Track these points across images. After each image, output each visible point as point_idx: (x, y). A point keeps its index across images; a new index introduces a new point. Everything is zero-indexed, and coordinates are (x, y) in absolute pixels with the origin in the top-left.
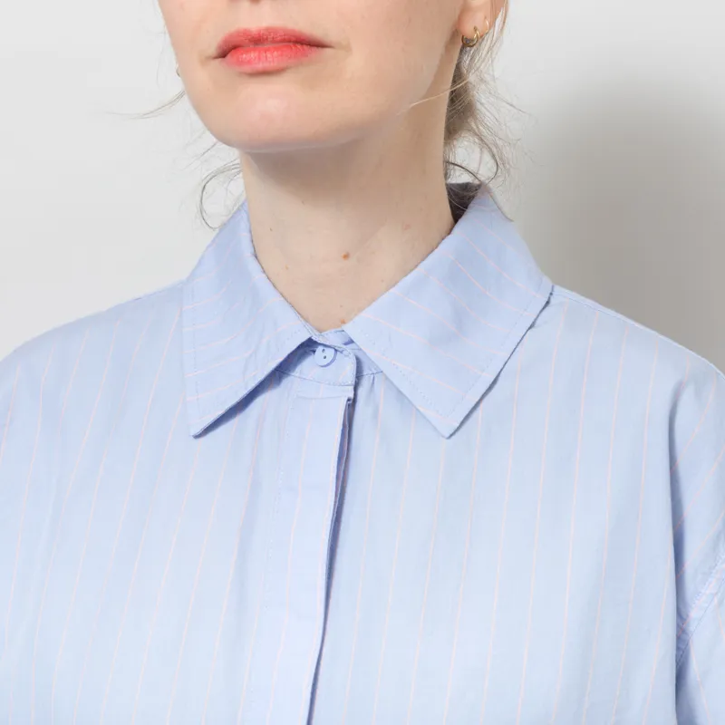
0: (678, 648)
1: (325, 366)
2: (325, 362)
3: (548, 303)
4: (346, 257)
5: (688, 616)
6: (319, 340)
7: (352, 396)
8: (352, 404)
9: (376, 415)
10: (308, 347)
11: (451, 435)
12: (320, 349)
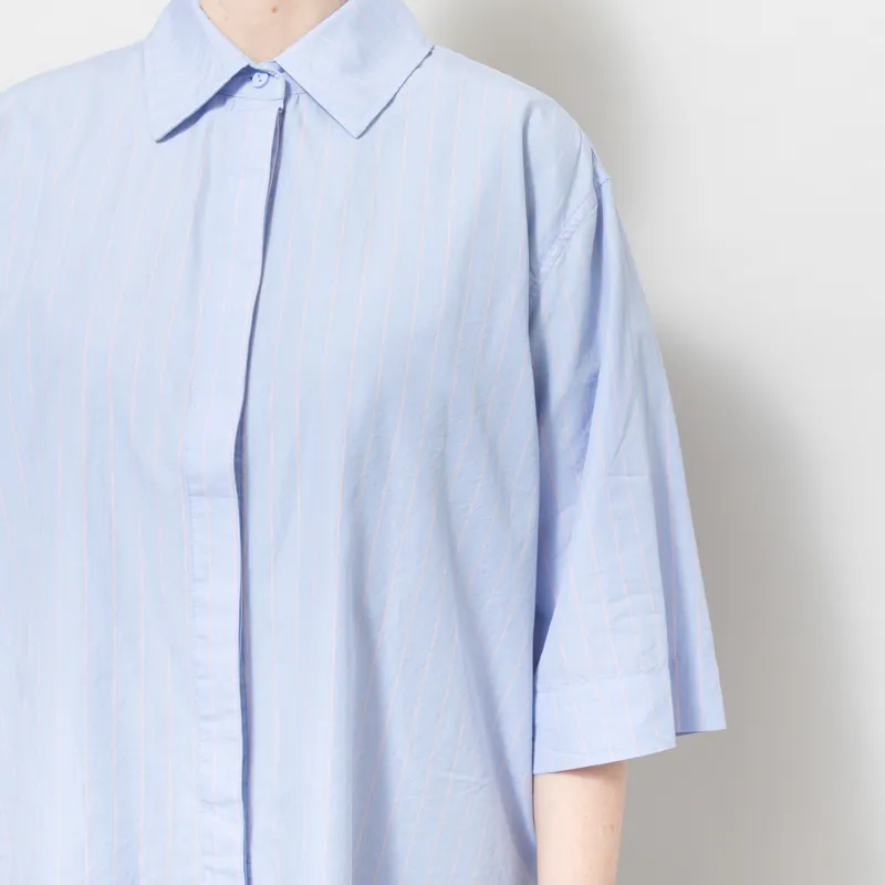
0: (531, 296)
1: (260, 87)
2: (261, 84)
3: (430, 53)
4: (274, 10)
5: (538, 271)
6: (256, 67)
7: (282, 107)
8: (282, 114)
9: (301, 122)
10: (246, 74)
11: (359, 137)
12: (255, 76)
